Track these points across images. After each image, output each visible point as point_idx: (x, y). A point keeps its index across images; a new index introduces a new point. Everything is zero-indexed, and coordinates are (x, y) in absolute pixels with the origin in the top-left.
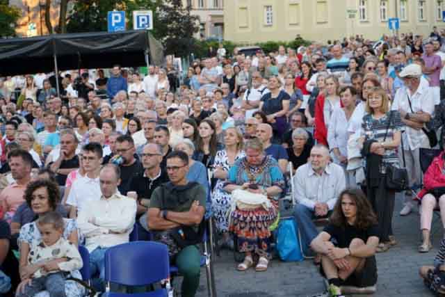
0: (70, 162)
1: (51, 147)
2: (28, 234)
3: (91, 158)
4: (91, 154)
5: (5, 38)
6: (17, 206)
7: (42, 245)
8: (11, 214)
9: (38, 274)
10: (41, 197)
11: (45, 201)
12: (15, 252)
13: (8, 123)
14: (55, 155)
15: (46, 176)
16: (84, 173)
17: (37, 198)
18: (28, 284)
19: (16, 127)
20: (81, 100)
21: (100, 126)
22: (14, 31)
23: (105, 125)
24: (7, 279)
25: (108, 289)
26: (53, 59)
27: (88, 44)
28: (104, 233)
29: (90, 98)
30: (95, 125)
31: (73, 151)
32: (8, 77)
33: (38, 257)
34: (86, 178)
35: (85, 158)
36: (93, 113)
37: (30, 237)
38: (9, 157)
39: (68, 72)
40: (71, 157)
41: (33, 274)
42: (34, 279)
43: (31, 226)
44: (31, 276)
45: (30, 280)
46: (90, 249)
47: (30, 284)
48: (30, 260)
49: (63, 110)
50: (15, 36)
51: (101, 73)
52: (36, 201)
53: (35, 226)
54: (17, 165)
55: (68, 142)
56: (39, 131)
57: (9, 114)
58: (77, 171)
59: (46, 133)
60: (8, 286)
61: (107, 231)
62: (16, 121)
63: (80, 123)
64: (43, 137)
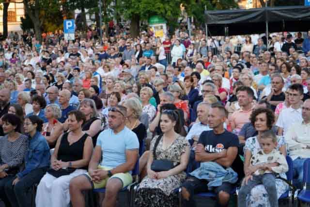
0: (278, 97)
1: (264, 86)
2: (251, 145)
3: (295, 95)
4: (295, 92)
5: (231, 9)
6: (243, 125)
7: (260, 153)
8: (238, 130)
9: (257, 173)
10: (262, 120)
11: (264, 123)
12: (241, 157)
13: (235, 68)
14: (268, 91)
15: (264, 105)
16: (289, 105)
17: (259, 120)
18: (250, 179)
19: (240, 71)
20: (284, 54)
21: (299, 72)
22: (238, 5)
23: (302, 72)
24: (235, 174)
25: (305, 188)
26: (266, 24)
27: (290, 14)
28: (303, 148)
29: (290, 52)
30: (295, 72)
31: (281, 89)
32: (234, 36)
33: (258, 161)
34: (291, 109)
35: (291, 94)
36: (294, 64)
37: (252, 147)
38: (237, 91)
39: (275, 34)
40: (279, 93)
41: (254, 173)
42: (254, 176)
43: (254, 139)
44: (252, 174)
45: (252, 177)
46: (293, 158)
47: (252, 179)
48: (252, 162)
49: (271, 61)
50: (238, 8)
51: (300, 35)
52: (258, 122)
53: (256, 139)
54: (243, 96)
55: (277, 83)
56: (255, 74)
57: (234, 61)
58: (284, 103)
59: (260, 76)
60: (235, 179)
61: (305, 146)
62: (240, 66)
63: (285, 69)
64: (258, 79)
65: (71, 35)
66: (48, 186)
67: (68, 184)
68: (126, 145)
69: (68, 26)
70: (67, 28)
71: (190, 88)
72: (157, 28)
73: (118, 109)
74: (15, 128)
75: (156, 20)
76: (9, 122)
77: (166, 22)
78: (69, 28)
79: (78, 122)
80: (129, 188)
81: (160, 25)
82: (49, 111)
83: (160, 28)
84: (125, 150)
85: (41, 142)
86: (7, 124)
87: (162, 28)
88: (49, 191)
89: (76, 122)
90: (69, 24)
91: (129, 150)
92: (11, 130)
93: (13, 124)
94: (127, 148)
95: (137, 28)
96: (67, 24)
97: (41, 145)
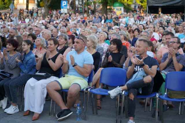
65: (65, 10)
66: (32, 85)
67: (46, 85)
68: (84, 61)
69: (63, 5)
70: (63, 6)
71: (133, 38)
72: (117, 9)
73: (82, 38)
74: (14, 48)
75: (117, 4)
76: (11, 44)
77: (123, 6)
78: (64, 6)
79: (55, 45)
80: (85, 90)
81: (120, 8)
82: (38, 41)
83: (119, 9)
84: (83, 64)
85: (31, 58)
86: (10, 45)
87: (121, 9)
88: (33, 88)
89: (54, 45)
90: (64, 3)
91: (86, 64)
92: (12, 49)
93: (14, 46)
94: (85, 63)
95: (105, 9)
96: (63, 3)
97: (31, 60)
